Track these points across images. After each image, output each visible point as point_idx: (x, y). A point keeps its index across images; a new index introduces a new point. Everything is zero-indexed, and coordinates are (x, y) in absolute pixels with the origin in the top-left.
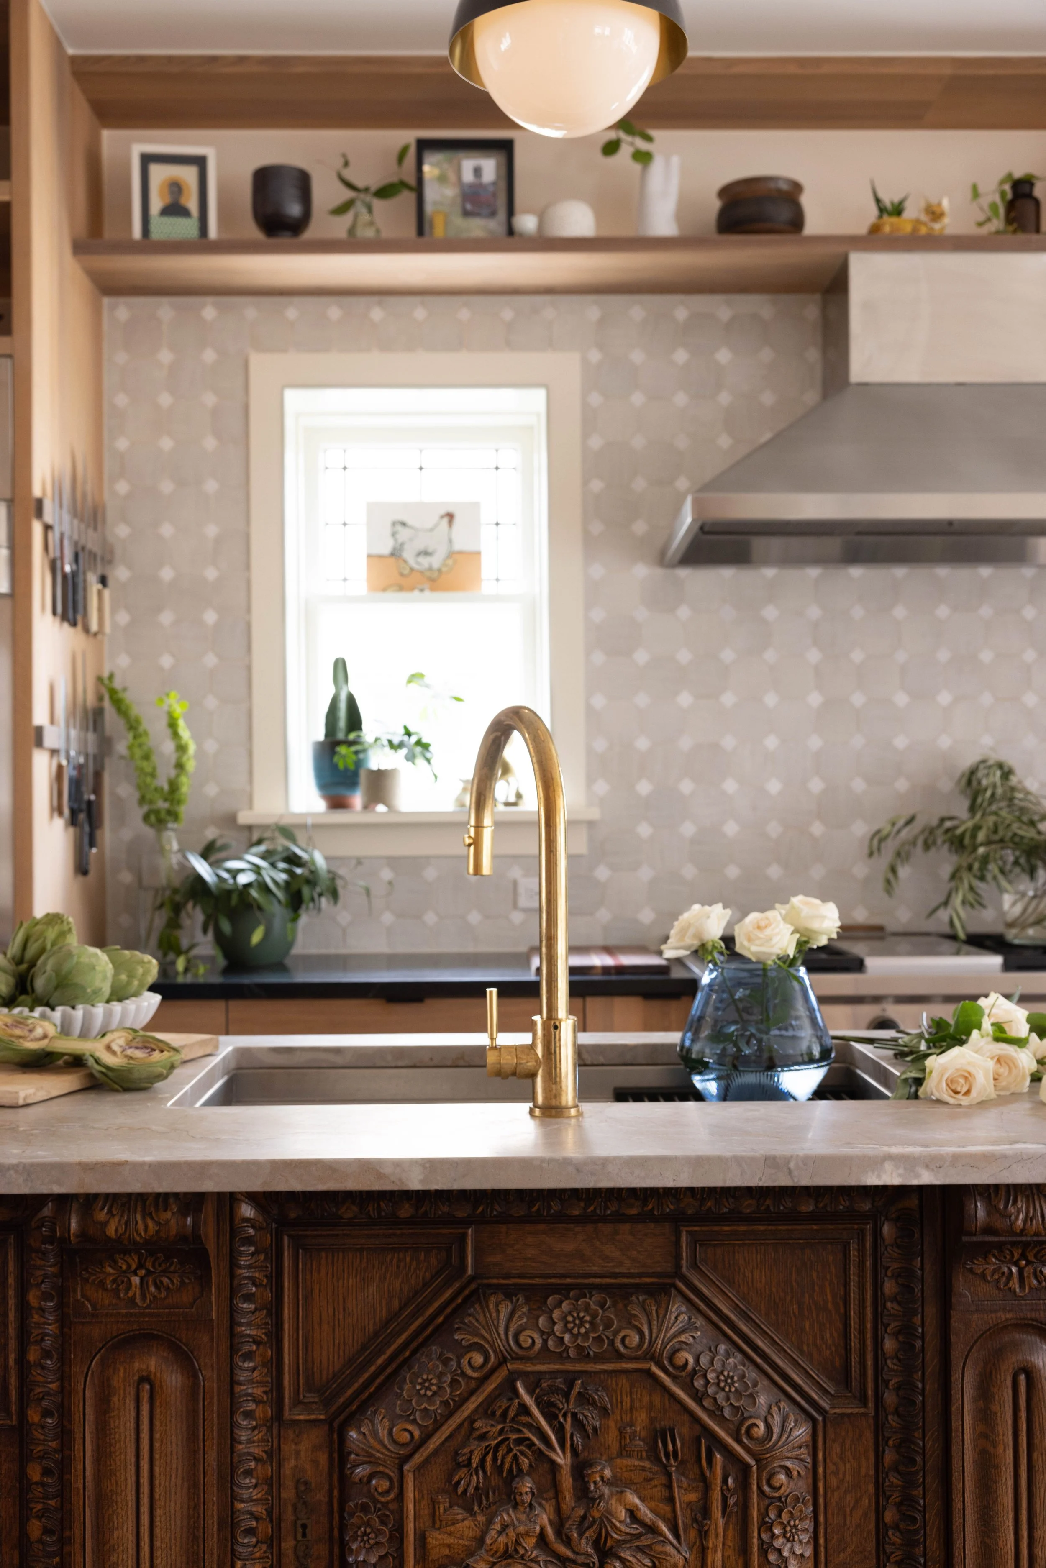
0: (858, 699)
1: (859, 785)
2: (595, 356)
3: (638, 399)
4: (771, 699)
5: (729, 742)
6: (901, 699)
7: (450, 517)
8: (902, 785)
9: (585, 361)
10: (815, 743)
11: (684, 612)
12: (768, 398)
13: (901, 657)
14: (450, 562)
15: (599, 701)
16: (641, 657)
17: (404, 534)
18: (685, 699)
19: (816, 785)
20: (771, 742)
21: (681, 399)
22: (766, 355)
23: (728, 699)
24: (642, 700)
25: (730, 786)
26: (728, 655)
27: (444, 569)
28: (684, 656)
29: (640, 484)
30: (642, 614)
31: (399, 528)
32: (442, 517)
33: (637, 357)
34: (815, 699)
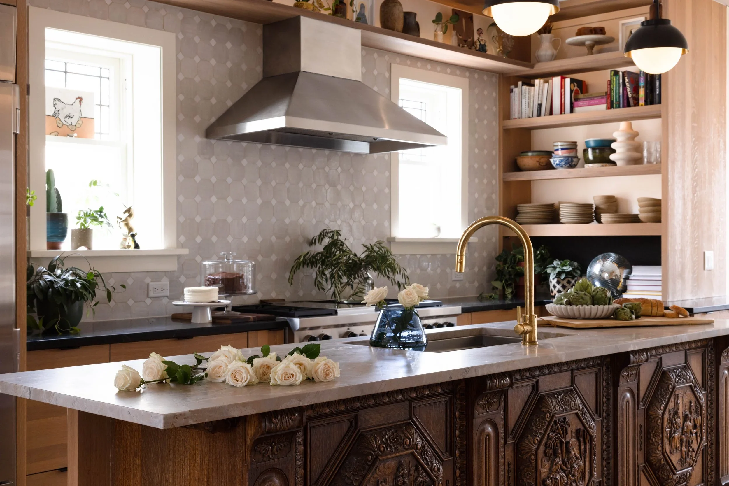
0: (274, 202)
1: (273, 239)
2: (181, 36)
3: (197, 59)
4: (244, 201)
5: (229, 219)
6: (288, 203)
7: (80, 99)
8: (288, 239)
9: (177, 38)
10: (259, 220)
11: (214, 159)
12: (244, 67)
13: (287, 184)
14: (80, 122)
15: (181, 199)
16: (198, 179)
17: (59, 106)
18: (214, 199)
19: (260, 239)
20: (244, 220)
21: (213, 62)
22: (244, 47)
23: (230, 200)
24: (198, 199)
25: (230, 239)
26: (229, 180)
27: (77, 126)
28: (214, 180)
29: (197, 99)
30: (198, 159)
31: (57, 102)
32: (77, 99)
33: (197, 39)
34: (259, 201)
